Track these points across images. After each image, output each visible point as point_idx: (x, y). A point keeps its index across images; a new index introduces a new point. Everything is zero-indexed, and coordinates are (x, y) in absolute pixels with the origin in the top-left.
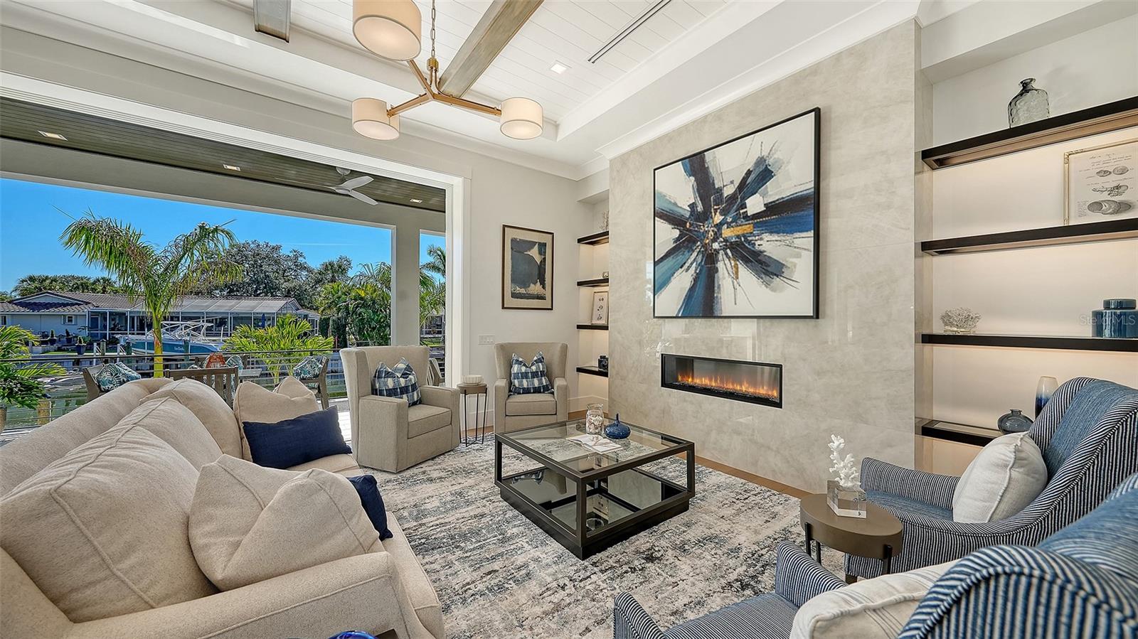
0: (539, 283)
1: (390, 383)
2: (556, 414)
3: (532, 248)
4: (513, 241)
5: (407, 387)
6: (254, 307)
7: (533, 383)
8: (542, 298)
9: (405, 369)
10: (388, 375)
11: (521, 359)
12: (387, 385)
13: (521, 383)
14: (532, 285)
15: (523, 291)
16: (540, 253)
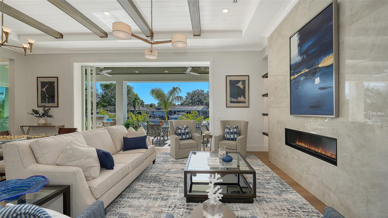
0: (242, 97)
1: (179, 131)
2: (236, 150)
3: (239, 83)
4: (230, 81)
5: (184, 133)
6: (196, 109)
7: (231, 137)
8: (244, 102)
9: (186, 127)
10: (179, 129)
11: (229, 127)
12: (178, 132)
13: (227, 136)
14: (239, 98)
15: (235, 100)
16: (243, 84)
